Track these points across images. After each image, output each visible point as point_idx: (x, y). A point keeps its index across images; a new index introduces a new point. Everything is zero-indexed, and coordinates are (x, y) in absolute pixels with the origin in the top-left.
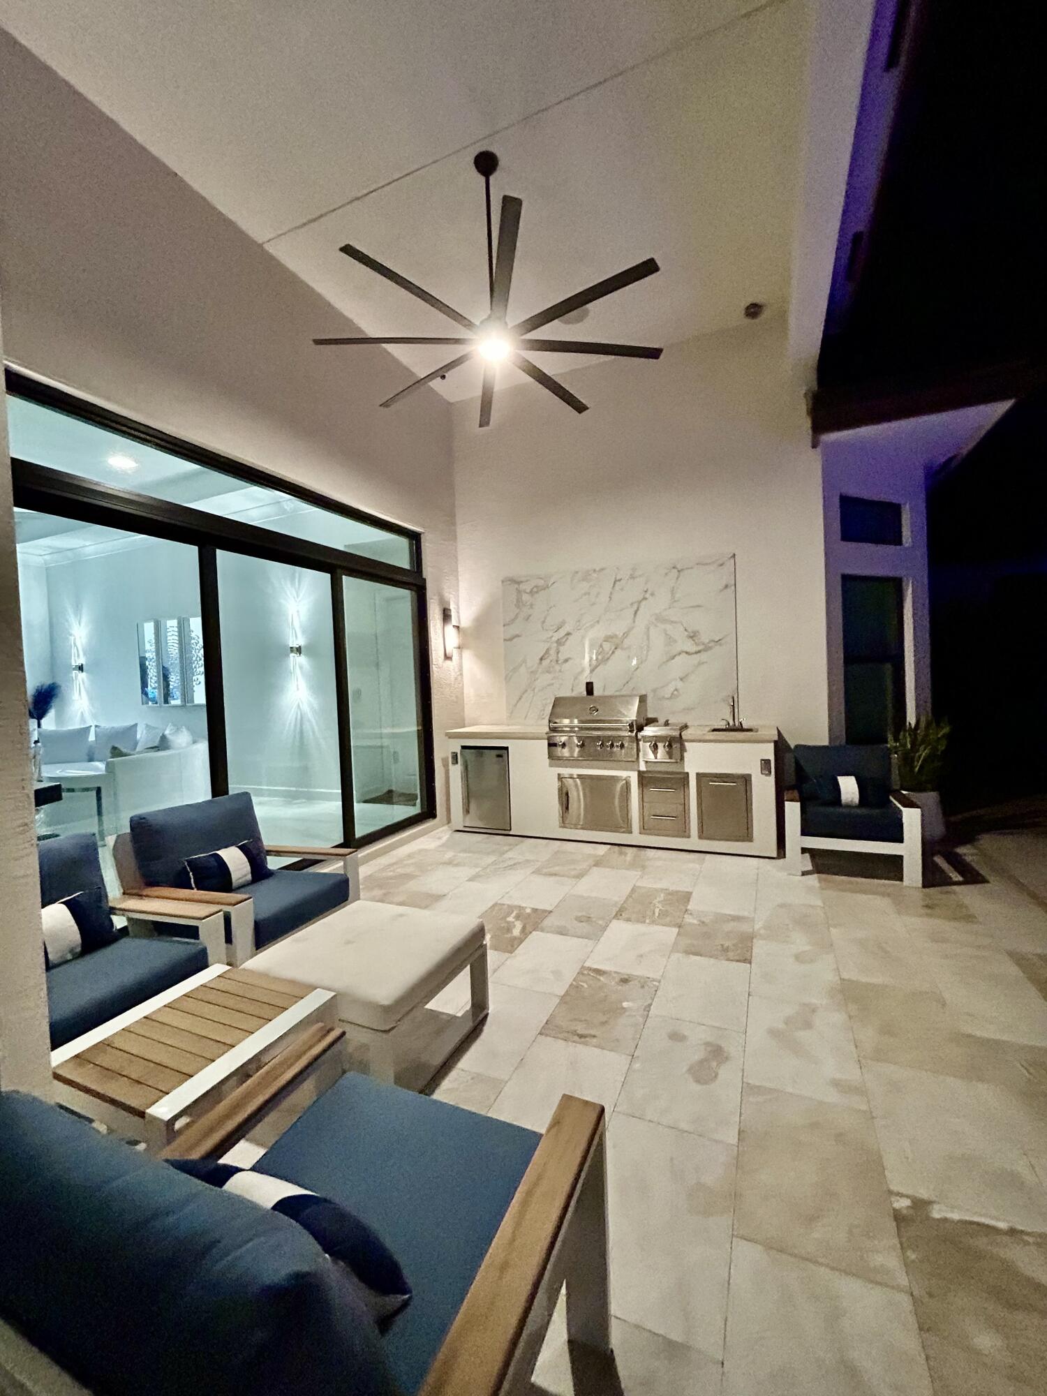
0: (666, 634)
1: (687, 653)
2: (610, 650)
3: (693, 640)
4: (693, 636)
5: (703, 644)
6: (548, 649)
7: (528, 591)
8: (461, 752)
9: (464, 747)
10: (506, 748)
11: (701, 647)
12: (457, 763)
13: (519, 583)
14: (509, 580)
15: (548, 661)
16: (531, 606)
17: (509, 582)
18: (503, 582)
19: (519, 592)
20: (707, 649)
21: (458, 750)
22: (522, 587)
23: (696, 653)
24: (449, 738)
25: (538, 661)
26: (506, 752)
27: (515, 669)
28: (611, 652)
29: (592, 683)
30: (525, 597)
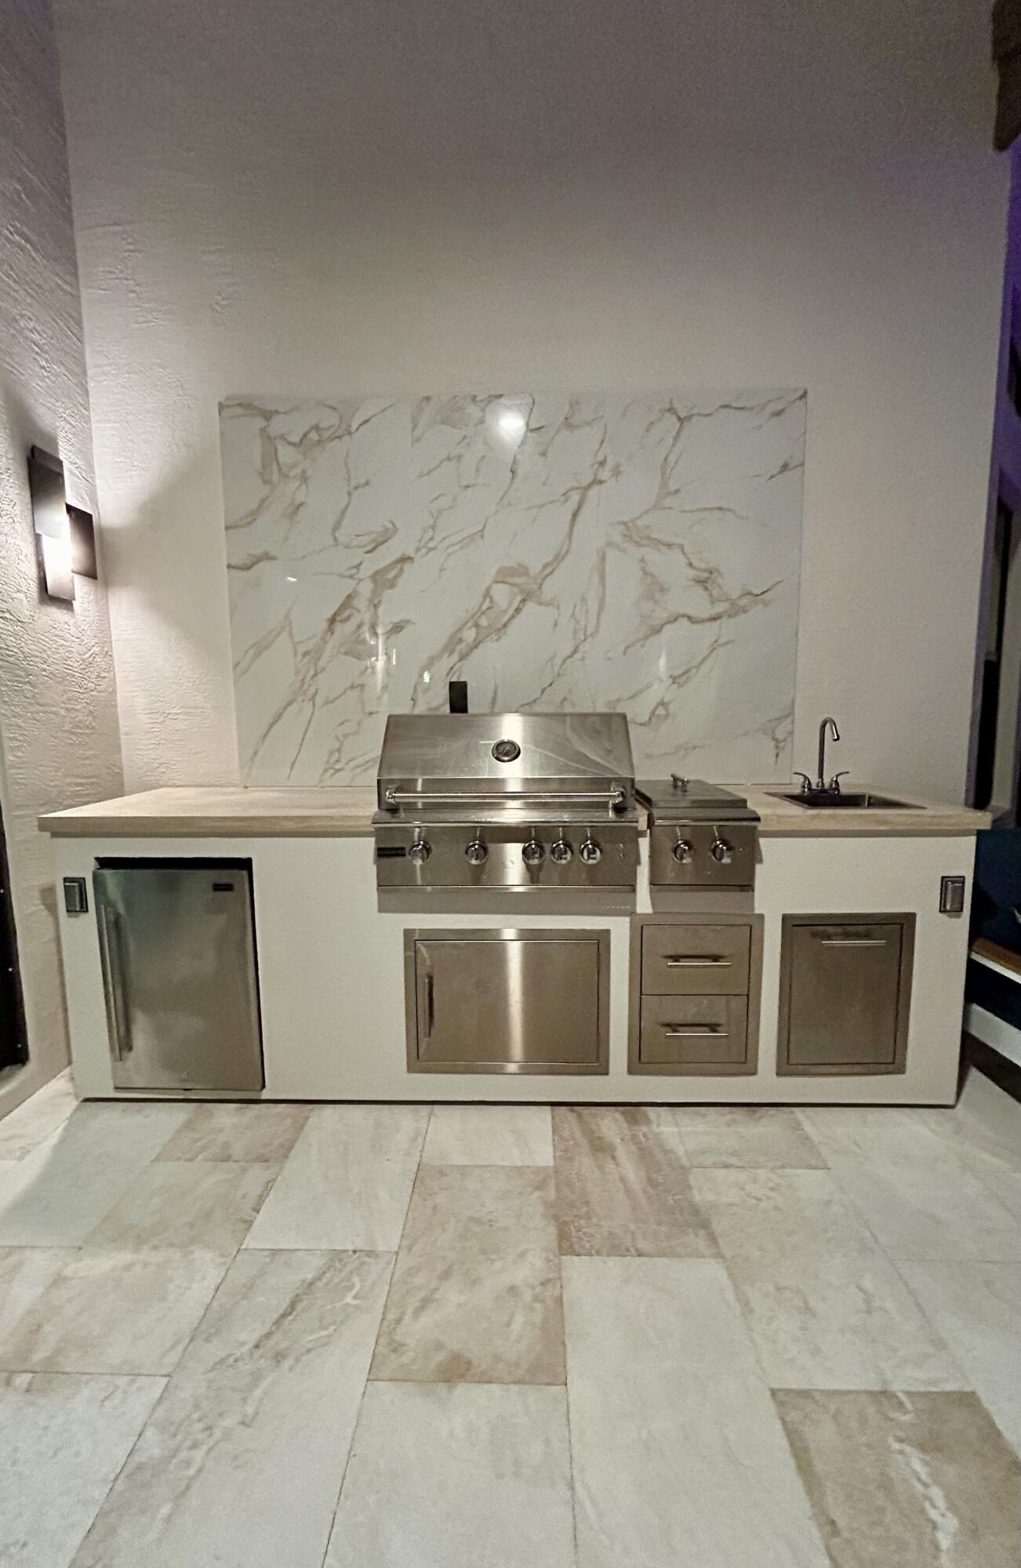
0: (646, 573)
1: (689, 618)
2: (510, 605)
3: (706, 589)
4: (705, 580)
5: (727, 600)
6: (349, 597)
7: (295, 438)
8: (95, 877)
9: (105, 863)
10: (246, 864)
11: (720, 608)
12: (84, 908)
13: (268, 415)
14: (240, 405)
15: (350, 626)
16: (304, 478)
17: (239, 411)
18: (221, 407)
19: (267, 438)
20: (736, 610)
21: (86, 871)
22: (277, 426)
23: (713, 619)
24: (55, 835)
25: (325, 625)
26: (245, 873)
27: (261, 648)
28: (511, 611)
29: (464, 684)
30: (286, 455)
